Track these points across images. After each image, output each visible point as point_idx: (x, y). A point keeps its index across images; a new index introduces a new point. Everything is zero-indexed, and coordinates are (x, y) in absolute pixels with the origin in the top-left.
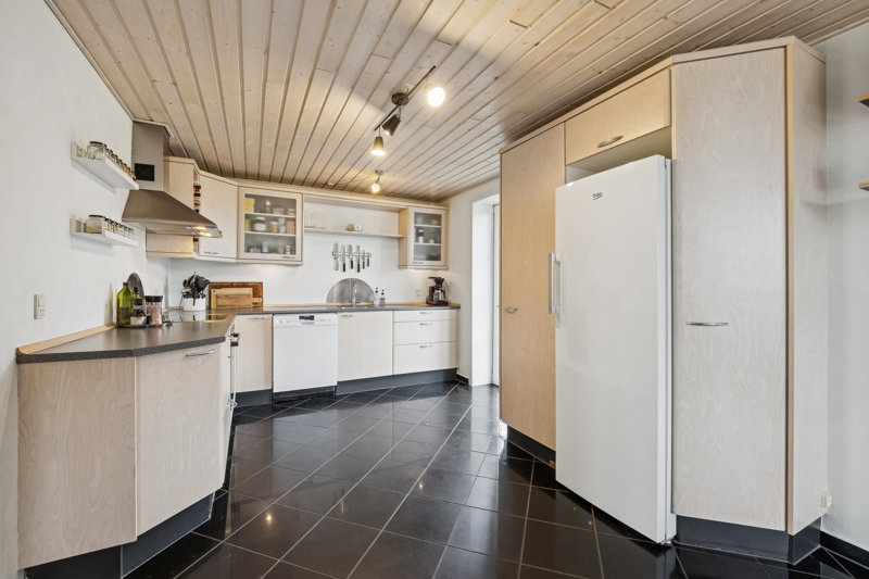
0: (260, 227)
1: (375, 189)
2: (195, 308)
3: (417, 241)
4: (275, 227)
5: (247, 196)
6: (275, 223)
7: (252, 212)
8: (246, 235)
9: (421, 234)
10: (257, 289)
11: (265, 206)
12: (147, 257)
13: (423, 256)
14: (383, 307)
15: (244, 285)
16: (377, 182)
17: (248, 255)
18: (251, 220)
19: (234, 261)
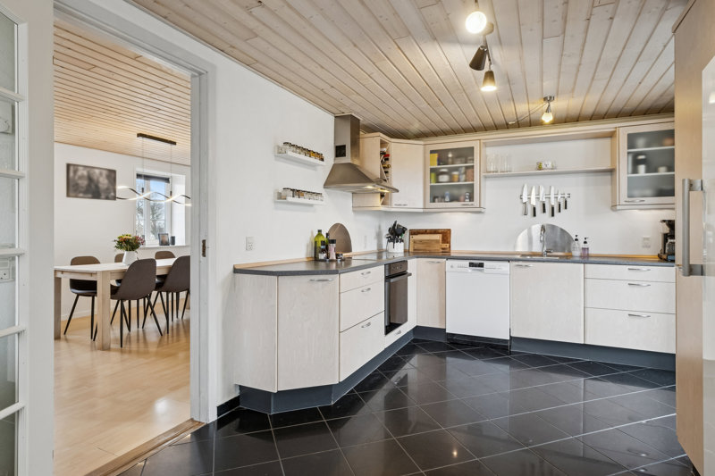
0: (444, 178)
1: (547, 118)
2: (395, 250)
3: (635, 171)
4: (456, 177)
5: (432, 152)
6: (456, 173)
7: (436, 166)
8: (431, 187)
9: (642, 162)
10: (446, 235)
11: (448, 158)
12: (354, 211)
13: (649, 192)
14: (586, 258)
15: (435, 232)
16: (547, 111)
17: (433, 205)
18: (436, 173)
19: (422, 210)
